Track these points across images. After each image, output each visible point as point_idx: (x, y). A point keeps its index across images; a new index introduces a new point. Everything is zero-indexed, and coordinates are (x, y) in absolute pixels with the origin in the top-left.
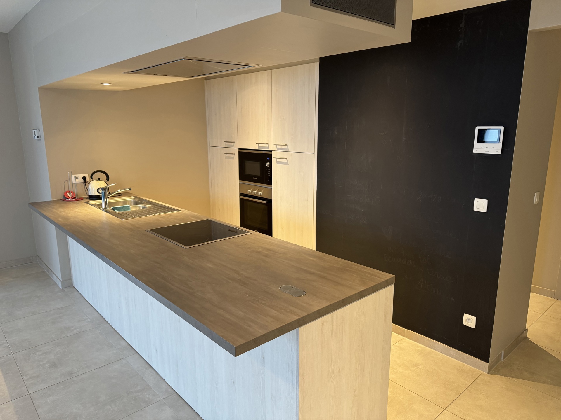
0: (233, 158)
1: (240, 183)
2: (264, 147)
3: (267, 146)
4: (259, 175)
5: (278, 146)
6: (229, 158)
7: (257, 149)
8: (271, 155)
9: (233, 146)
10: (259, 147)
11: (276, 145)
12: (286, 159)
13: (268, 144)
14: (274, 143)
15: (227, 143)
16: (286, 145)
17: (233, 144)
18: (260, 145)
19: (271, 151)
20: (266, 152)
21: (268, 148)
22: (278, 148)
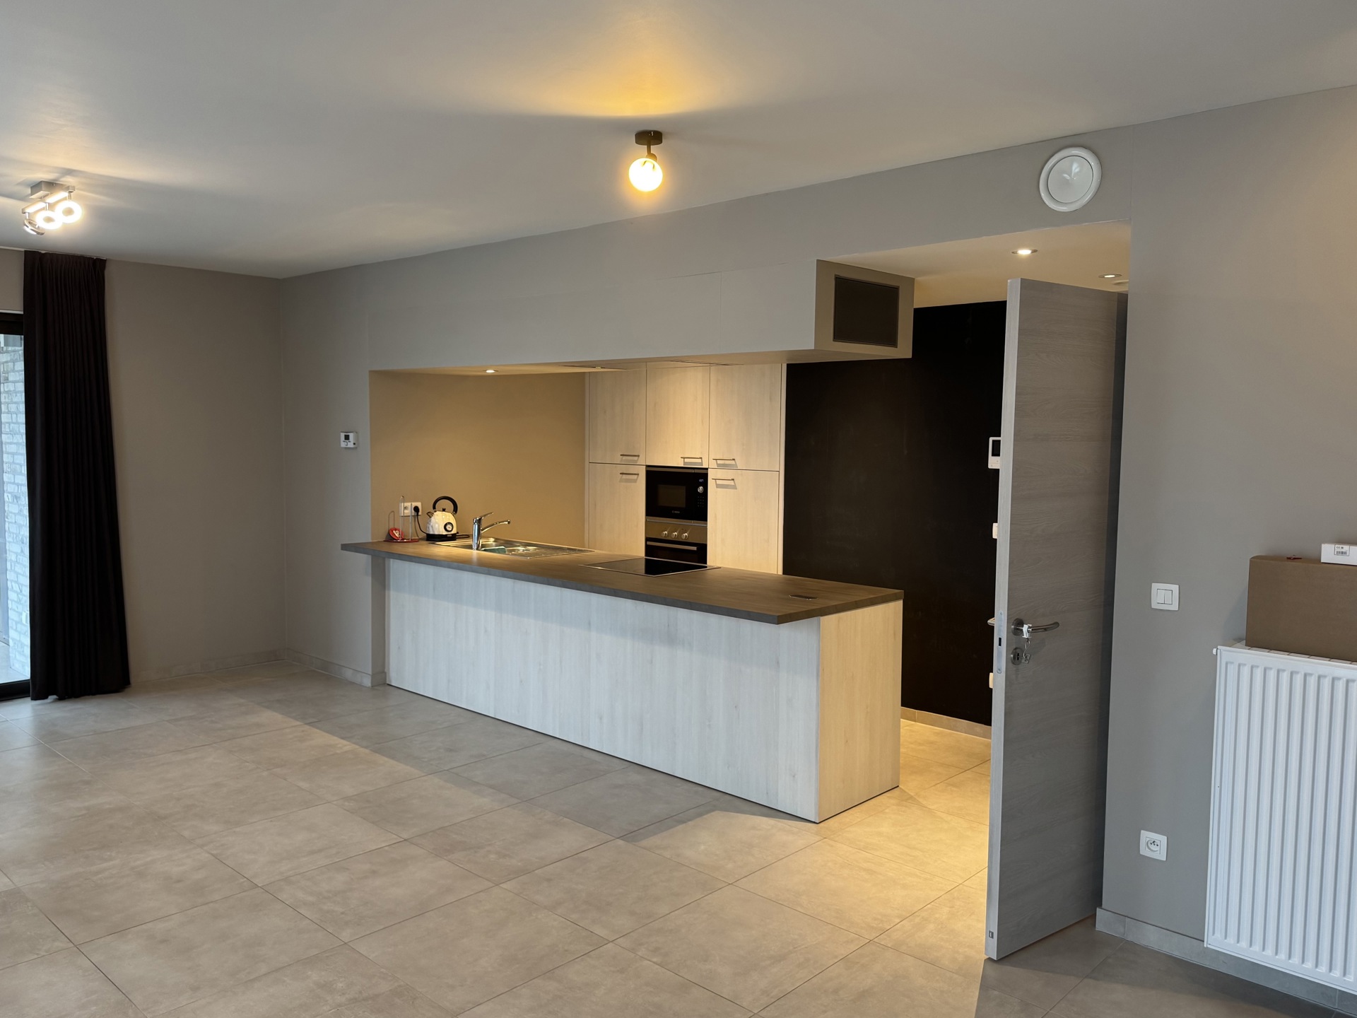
0: (635, 481)
1: (646, 521)
2: (694, 463)
3: (699, 461)
4: (684, 506)
5: (719, 462)
6: (627, 481)
7: (682, 465)
8: (707, 474)
9: (636, 461)
10: (685, 463)
11: (716, 460)
12: (733, 480)
13: (701, 458)
14: (712, 456)
15: (624, 458)
16: (734, 460)
17: (636, 458)
18: (686, 460)
19: (707, 469)
20: (696, 471)
21: (702, 464)
22: (718, 465)
